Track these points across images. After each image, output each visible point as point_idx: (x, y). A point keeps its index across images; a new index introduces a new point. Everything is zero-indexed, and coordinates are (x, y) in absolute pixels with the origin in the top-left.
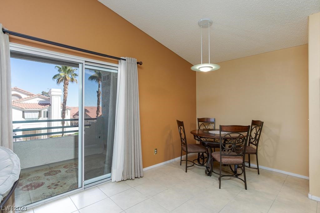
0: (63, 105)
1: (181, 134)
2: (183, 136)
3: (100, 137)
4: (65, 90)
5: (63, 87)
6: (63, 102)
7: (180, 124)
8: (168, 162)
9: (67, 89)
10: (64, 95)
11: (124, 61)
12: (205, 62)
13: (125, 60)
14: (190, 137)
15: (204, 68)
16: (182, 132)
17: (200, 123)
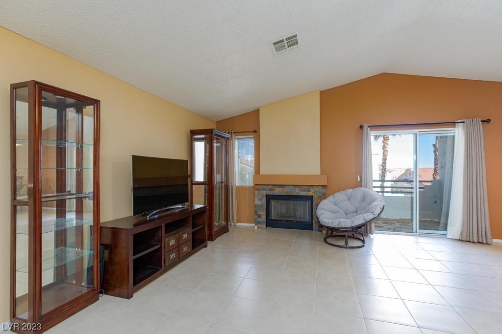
0: (382, 166)
3: (435, 202)
4: (384, 147)
5: (382, 144)
6: (382, 162)
9: (387, 146)
10: (384, 154)
11: (462, 123)
13: (464, 122)
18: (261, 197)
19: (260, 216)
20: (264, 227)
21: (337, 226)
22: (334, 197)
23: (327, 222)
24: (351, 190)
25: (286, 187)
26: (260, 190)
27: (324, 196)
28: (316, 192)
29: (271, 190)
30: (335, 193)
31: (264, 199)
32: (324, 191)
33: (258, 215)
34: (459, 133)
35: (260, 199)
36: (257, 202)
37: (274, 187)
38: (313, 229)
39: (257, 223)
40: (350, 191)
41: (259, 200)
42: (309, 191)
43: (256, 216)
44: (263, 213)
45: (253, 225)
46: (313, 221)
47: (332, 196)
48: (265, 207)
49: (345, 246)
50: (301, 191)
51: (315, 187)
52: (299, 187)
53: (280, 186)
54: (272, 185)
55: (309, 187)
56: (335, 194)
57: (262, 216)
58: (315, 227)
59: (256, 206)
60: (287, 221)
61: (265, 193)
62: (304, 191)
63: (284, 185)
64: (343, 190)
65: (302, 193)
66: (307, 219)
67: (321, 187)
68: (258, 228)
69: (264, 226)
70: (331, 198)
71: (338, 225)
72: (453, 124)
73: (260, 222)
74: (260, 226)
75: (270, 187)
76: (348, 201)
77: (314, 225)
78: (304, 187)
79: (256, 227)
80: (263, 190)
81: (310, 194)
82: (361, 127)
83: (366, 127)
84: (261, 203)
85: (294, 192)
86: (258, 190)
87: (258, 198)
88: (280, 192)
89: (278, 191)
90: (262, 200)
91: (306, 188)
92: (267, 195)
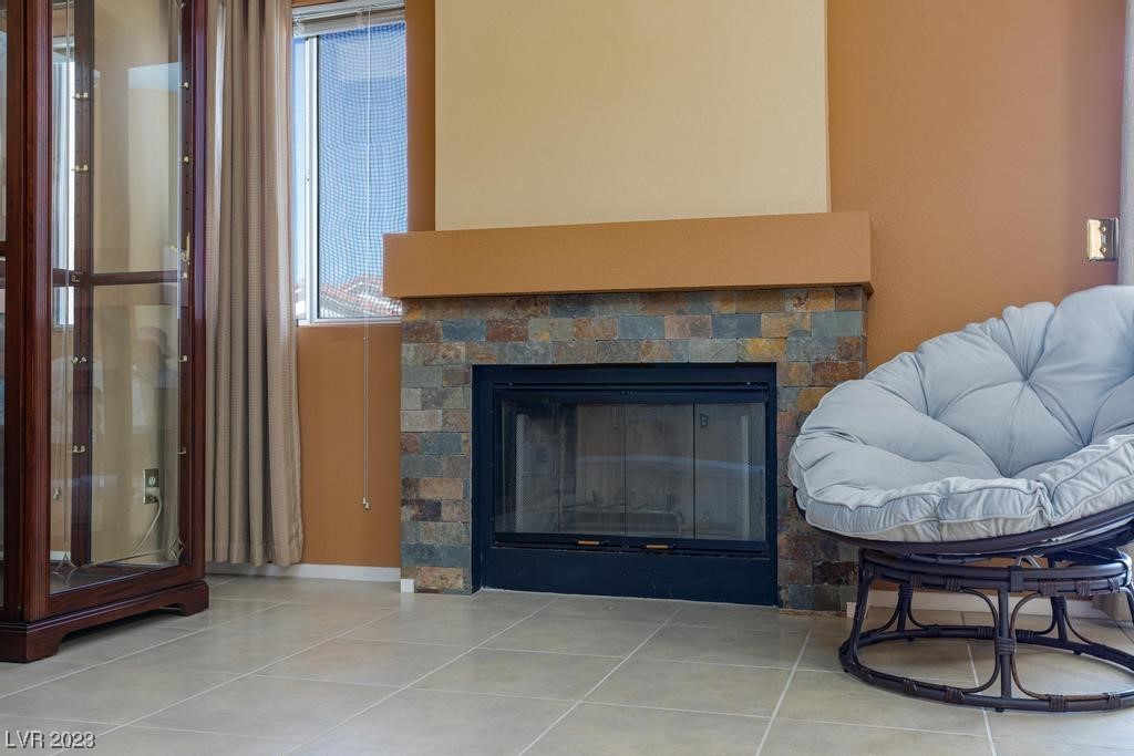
19: (432, 511)
20: (460, 583)
21: (925, 534)
22: (920, 366)
23: (851, 504)
24: (1040, 311)
25: (598, 305)
26: (436, 338)
27: (854, 361)
28: (797, 333)
29: (499, 334)
30: (929, 337)
31: (462, 400)
32: (850, 323)
33: (421, 502)
35: (433, 400)
36: (417, 418)
38: (776, 589)
39: (411, 557)
40: (1030, 319)
41: (425, 406)
42: (752, 330)
43: (408, 513)
44: (452, 490)
45: (389, 574)
46: (781, 539)
47: (907, 356)
48: (467, 450)
49: (995, 691)
50: (697, 331)
51: (789, 300)
52: (688, 303)
53: (559, 303)
54: (505, 298)
55: (753, 299)
56: (927, 345)
57: (446, 512)
58: (792, 577)
59: (406, 445)
60: (607, 543)
61: (461, 353)
62: (719, 331)
63: (584, 298)
64: (981, 319)
65: (704, 349)
66: (746, 526)
67: (830, 303)
68: (419, 590)
69: (458, 577)
70: (898, 372)
71: (936, 519)
73: (431, 551)
74: (431, 576)
75: (496, 314)
76: (1019, 385)
77: (785, 566)
78: (717, 301)
79: (408, 585)
80: (454, 333)
81: (756, 349)
84: (438, 427)
85: (649, 344)
86: (418, 341)
87: (419, 392)
88: (559, 345)
89: (546, 337)
90: (448, 403)
91: (732, 308)
92: (476, 368)
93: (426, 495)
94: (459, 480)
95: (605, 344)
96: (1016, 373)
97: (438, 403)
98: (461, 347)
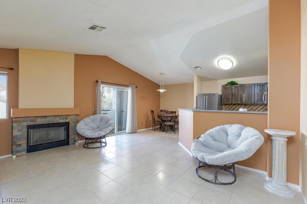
1: (152, 116)
2: (153, 117)
7: (152, 112)
8: (147, 129)
12: (162, 89)
13: (131, 86)
14: (157, 118)
15: (162, 91)
16: (153, 115)
17: (161, 112)
18: (21, 128)
19: (19, 145)
24: (93, 116)
25: (47, 117)
26: (20, 122)
27: (77, 122)
28: (71, 119)
29: (31, 121)
31: (25, 130)
32: (77, 118)
33: (17, 145)
34: (129, 91)
36: (16, 133)
37: (36, 118)
38: (69, 144)
39: (16, 153)
41: (18, 132)
42: (67, 119)
44: (23, 142)
48: (27, 136)
50: (60, 119)
51: (71, 116)
52: (59, 116)
53: (42, 117)
54: (33, 117)
55: (67, 116)
56: (84, 119)
57: (22, 145)
59: (14, 137)
60: (47, 143)
61: (25, 124)
62: (63, 119)
63: (46, 116)
64: (88, 117)
65: (61, 121)
66: (64, 138)
67: (75, 116)
68: (16, 157)
69: (24, 153)
72: (127, 86)
73: (19, 151)
74: (19, 154)
76: (92, 123)
78: (63, 116)
79: (14, 157)
80: (23, 121)
81: (67, 121)
82: (97, 82)
83: (100, 82)
84: (20, 134)
85: (55, 121)
86: (17, 123)
87: (17, 130)
88: (42, 122)
89: (40, 121)
90: (23, 131)
91: (65, 117)
92: (28, 126)
93: (18, 143)
94: (25, 140)
95: (49, 121)
96: (91, 121)
97: (21, 131)
98: (25, 123)
